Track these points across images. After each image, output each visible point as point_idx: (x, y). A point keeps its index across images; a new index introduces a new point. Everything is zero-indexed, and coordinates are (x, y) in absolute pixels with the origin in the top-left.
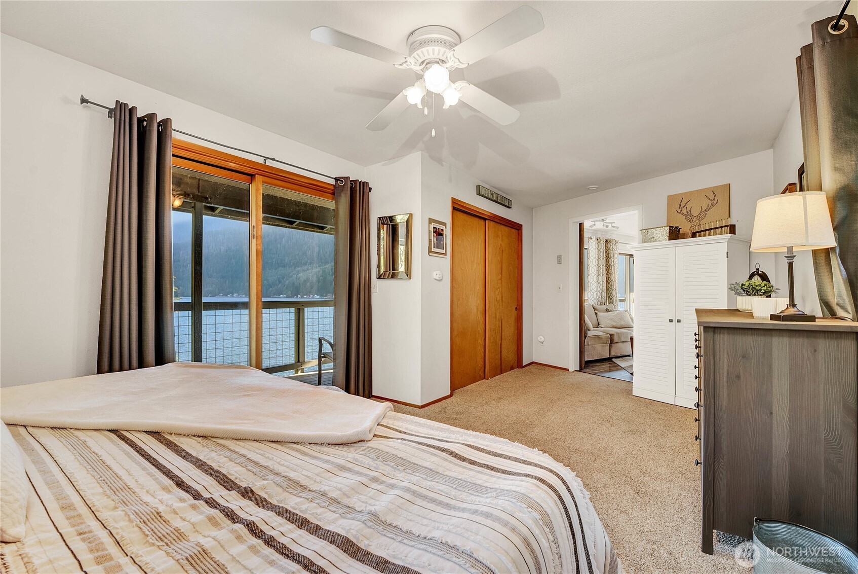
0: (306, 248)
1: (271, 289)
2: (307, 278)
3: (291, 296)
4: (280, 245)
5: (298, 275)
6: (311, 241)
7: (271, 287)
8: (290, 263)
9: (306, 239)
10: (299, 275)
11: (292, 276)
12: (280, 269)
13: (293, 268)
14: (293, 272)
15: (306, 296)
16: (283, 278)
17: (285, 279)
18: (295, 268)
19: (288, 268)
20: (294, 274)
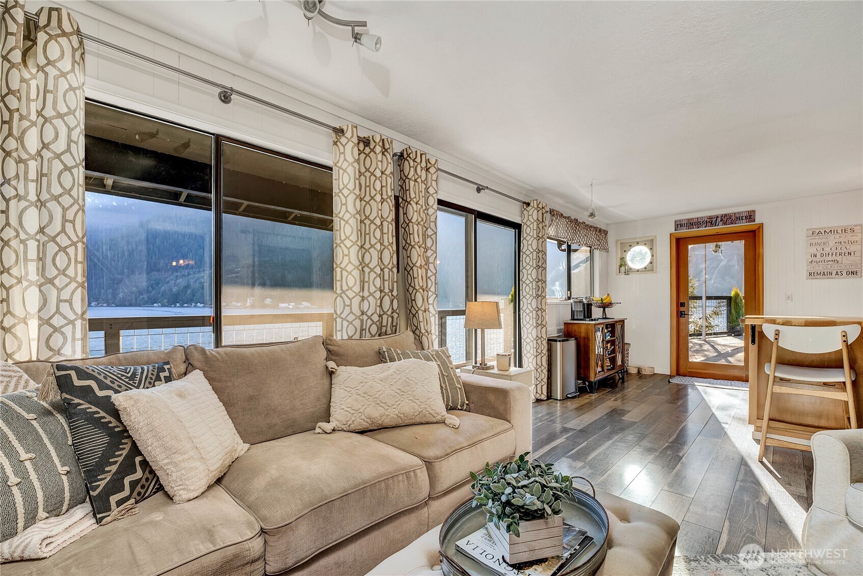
0: (186, 250)
1: (141, 297)
2: (188, 284)
3: (167, 304)
4: (153, 246)
5: (176, 280)
6: (192, 242)
7: (142, 295)
8: (167, 267)
9: (186, 239)
10: (178, 281)
11: (168, 282)
12: (154, 273)
13: (170, 272)
14: (170, 277)
15: (186, 305)
16: (157, 284)
17: (160, 285)
18: (173, 273)
19: (163, 273)
20: (171, 280)
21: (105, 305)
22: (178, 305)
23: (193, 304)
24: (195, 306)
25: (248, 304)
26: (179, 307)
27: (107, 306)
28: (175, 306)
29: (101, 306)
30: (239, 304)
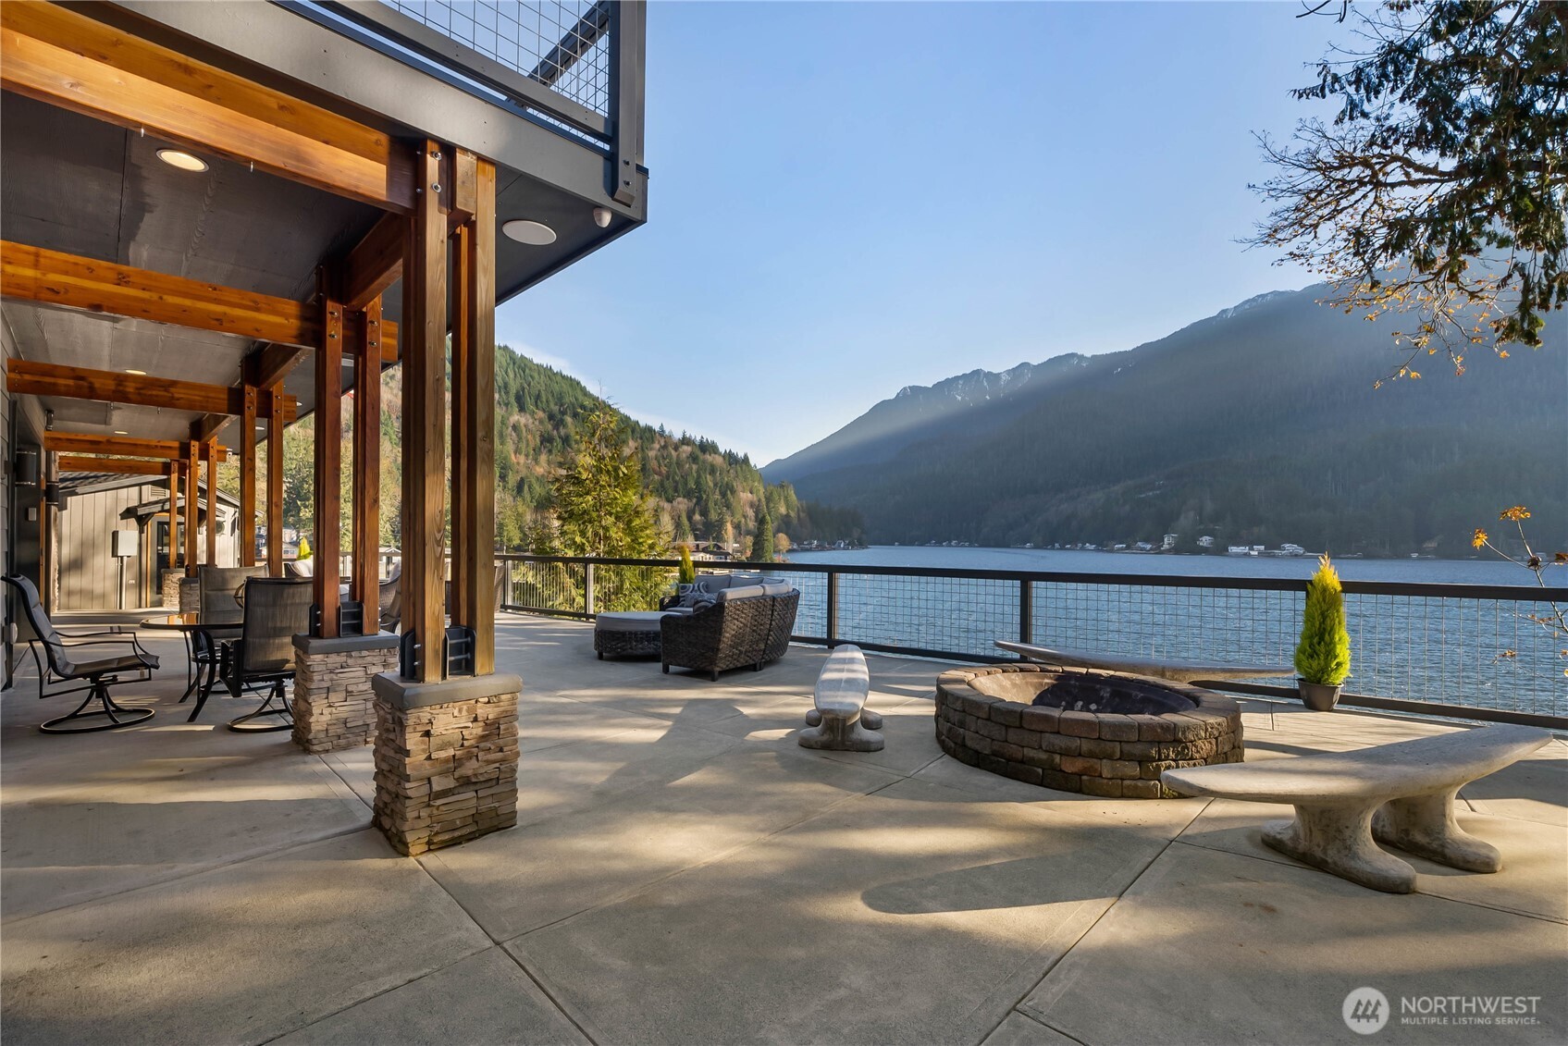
21: (967, 544)
22: (1057, 545)
23: (1080, 545)
24: (1083, 549)
25: (1166, 546)
26: (1058, 549)
27: (970, 546)
28: (1053, 548)
29: (962, 546)
30: (1149, 546)
